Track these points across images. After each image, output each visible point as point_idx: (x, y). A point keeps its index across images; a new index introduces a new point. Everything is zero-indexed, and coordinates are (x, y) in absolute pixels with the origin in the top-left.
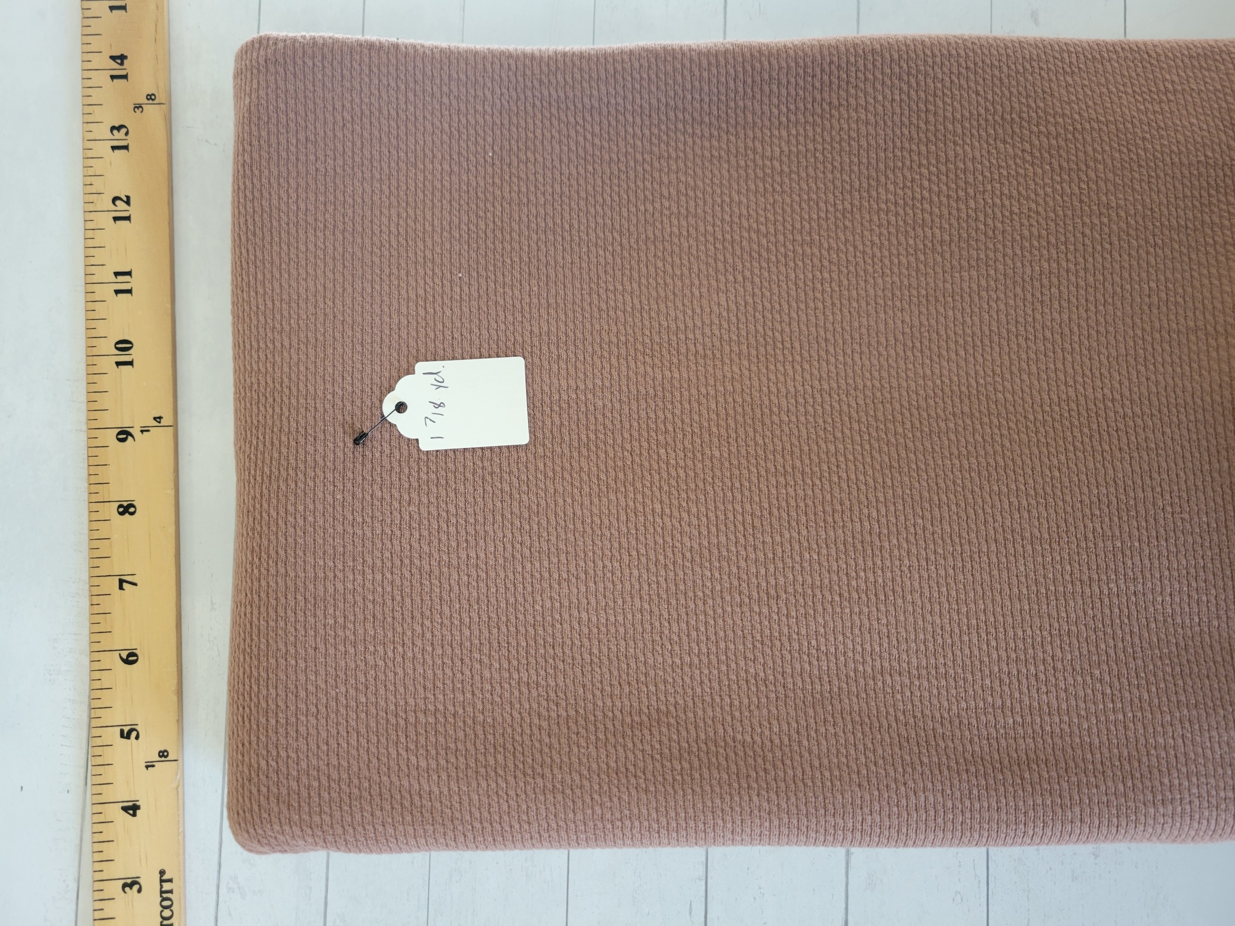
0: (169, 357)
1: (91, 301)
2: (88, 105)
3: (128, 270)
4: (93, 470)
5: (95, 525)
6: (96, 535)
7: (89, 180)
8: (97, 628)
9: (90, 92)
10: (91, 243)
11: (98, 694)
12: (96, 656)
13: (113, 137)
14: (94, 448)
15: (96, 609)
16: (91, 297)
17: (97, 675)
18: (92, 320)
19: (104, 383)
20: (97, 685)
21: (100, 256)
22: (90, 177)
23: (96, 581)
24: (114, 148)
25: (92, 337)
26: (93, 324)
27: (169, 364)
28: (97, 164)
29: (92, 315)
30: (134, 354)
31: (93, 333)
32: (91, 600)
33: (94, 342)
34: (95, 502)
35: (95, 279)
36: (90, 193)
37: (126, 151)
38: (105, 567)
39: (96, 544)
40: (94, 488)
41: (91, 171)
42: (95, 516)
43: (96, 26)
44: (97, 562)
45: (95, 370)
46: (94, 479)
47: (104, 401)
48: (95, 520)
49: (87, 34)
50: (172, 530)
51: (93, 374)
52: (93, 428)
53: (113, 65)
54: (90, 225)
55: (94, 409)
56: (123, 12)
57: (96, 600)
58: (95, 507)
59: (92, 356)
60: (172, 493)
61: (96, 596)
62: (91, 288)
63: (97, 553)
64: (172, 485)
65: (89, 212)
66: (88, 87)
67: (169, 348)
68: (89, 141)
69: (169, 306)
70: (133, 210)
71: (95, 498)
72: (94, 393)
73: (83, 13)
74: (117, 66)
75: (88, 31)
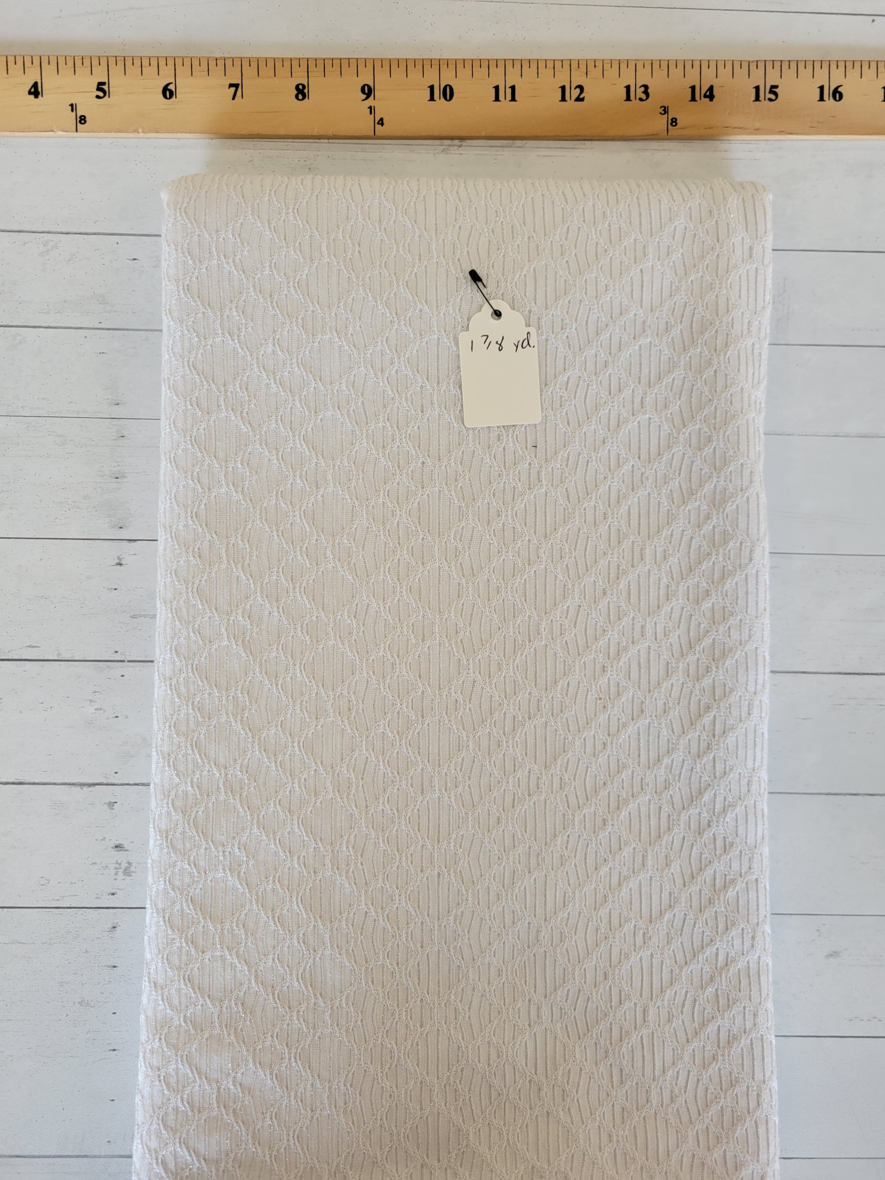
1: (489, 64)
2: (668, 65)
3: (517, 98)
4: (336, 63)
5: (287, 64)
6: (279, 64)
7: (599, 65)
8: (196, 63)
9: (681, 66)
10: (542, 65)
11: (137, 63)
12: (171, 62)
13: (638, 87)
14: (356, 64)
15: (212, 63)
16: (493, 64)
17: (154, 62)
18: (473, 64)
19: (415, 74)
20: (145, 62)
21: (529, 73)
22: (601, 66)
23: (237, 63)
24: (628, 88)
25: (456, 64)
26: (468, 66)
27: (430, 134)
28: (614, 72)
29: (476, 65)
30: (440, 102)
31: (460, 66)
32: (221, 58)
33: (452, 66)
34: (309, 64)
35: (509, 68)
36: (587, 66)
37: (625, 98)
38: (250, 72)
39: (271, 64)
40: (320, 63)
41: (607, 66)
42: (295, 64)
43: (741, 73)
44: (254, 64)
45: (427, 67)
46: (328, 64)
47: (398, 73)
48: (292, 63)
49: (733, 65)
50: (282, 132)
51: (423, 64)
52: (374, 64)
53: (705, 88)
54: (558, 65)
55: (391, 64)
56: (753, 97)
57: (221, 63)
58: (304, 64)
59: (440, 64)
60: (315, 133)
61: (224, 63)
62: (501, 65)
63: (262, 65)
64: (322, 133)
65: (571, 65)
66: (684, 65)
68: (635, 65)
69: (483, 134)
70: (570, 103)
71: (312, 64)
72: (407, 65)
73: (753, 62)
74: (703, 92)
75: (737, 66)
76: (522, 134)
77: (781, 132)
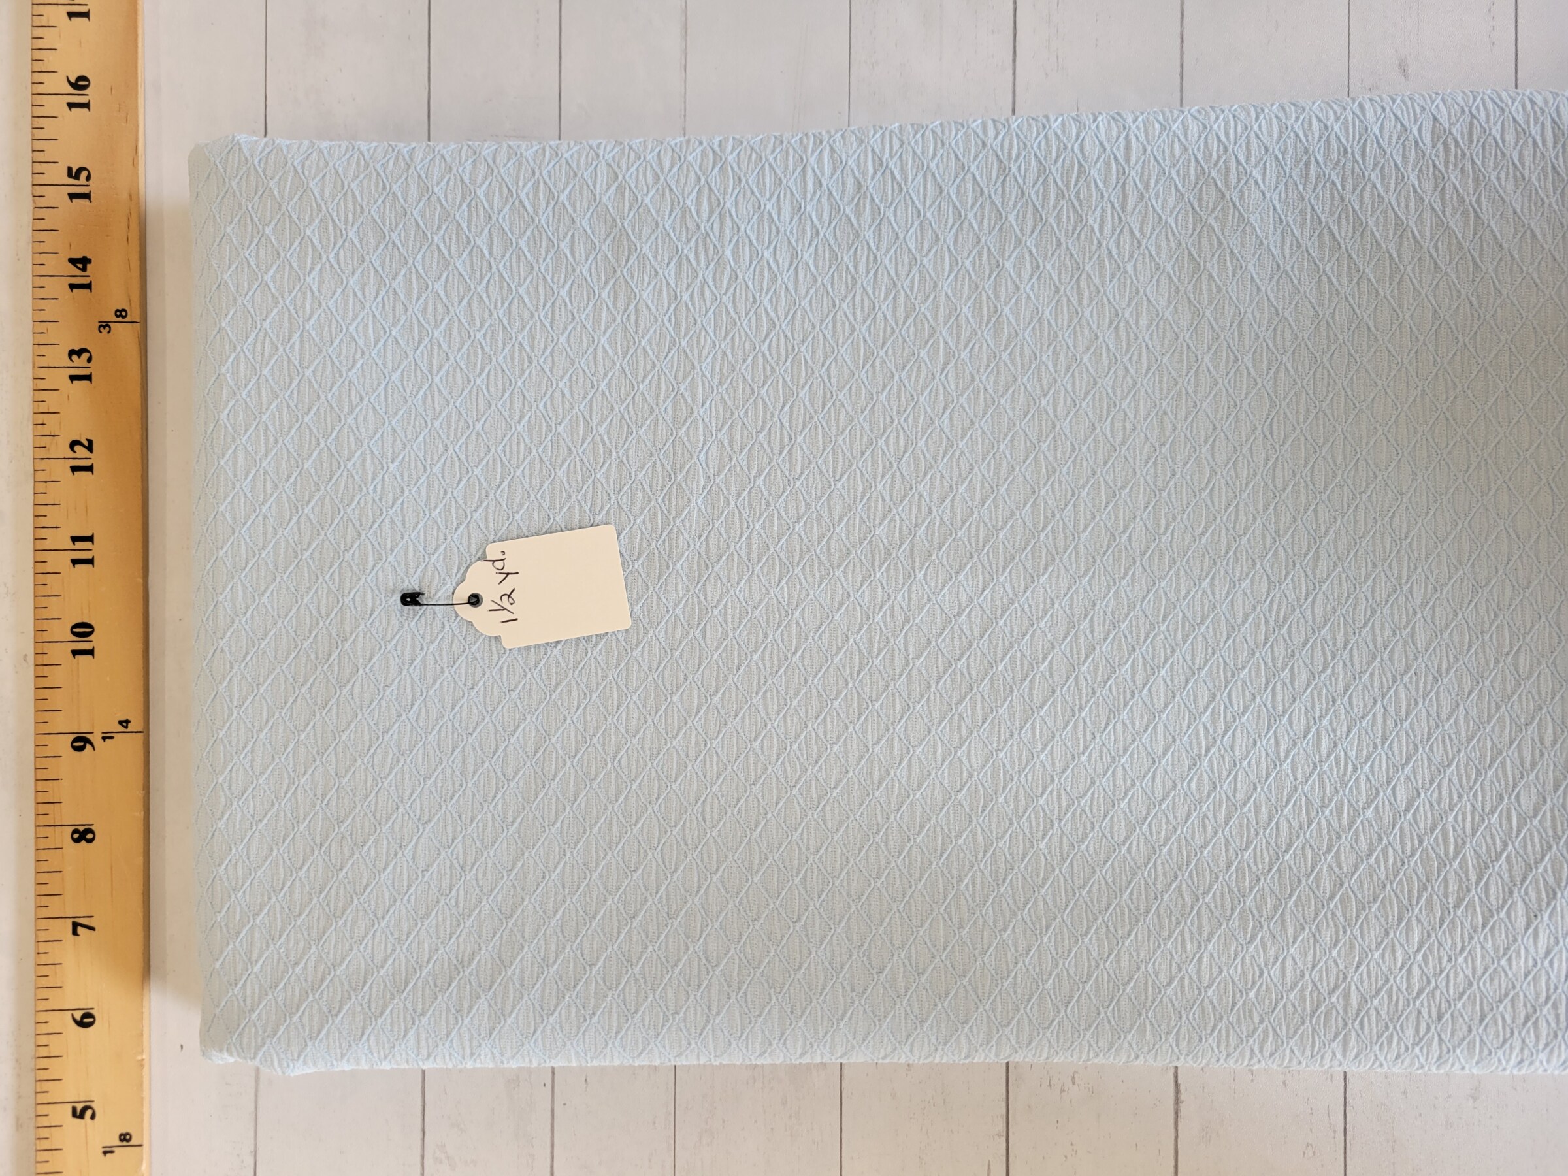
0: (140, 646)
1: (41, 573)
2: (41, 322)
3: (89, 534)
4: (41, 786)
5: (44, 855)
6: (45, 867)
7: (41, 418)
8: (44, 982)
9: (42, 304)
10: (42, 499)
11: (44, 1063)
12: (43, 1017)
13: (70, 364)
14: (43, 757)
15: (44, 959)
16: (42, 568)
17: (43, 1040)
18: (42, 596)
19: (57, 676)
20: (43, 1052)
21: (53, 516)
22: (41, 415)
23: (43, 924)
24: (73, 378)
25: (42, 619)
26: (44, 602)
28: (50, 398)
29: (43, 591)
30: (95, 641)
31: (44, 614)
32: (37, 947)
33: (45, 625)
34: (44, 825)
35: (47, 545)
36: (42, 435)
37: (87, 382)
38: (56, 907)
39: (44, 878)
40: (43, 809)
41: (43, 408)
42: (43, 844)
43: (51, 218)
44: (44, 901)
45: (46, 660)
46: (42, 798)
47: (56, 699)
48: (43, 849)
49: (40, 230)
50: (140, 860)
51: (42, 664)
52: (43, 734)
53: (74, 270)
54: (41, 476)
55: (43, 710)
56: (85, 202)
57: (43, 947)
58: (43, 832)
59: (42, 642)
60: (140, 815)
61: (43, 942)
62: (42, 556)
63: (44, 890)
64: (140, 806)
65: (41, 459)
66: (40, 300)
67: (140, 634)
68: (41, 368)
69: (140, 580)
70: (95, 459)
71: (43, 821)
72: (43, 688)
73: (34, 202)
74: (79, 272)
75: (41, 225)
76: (140, 527)
77: (135, 163)
